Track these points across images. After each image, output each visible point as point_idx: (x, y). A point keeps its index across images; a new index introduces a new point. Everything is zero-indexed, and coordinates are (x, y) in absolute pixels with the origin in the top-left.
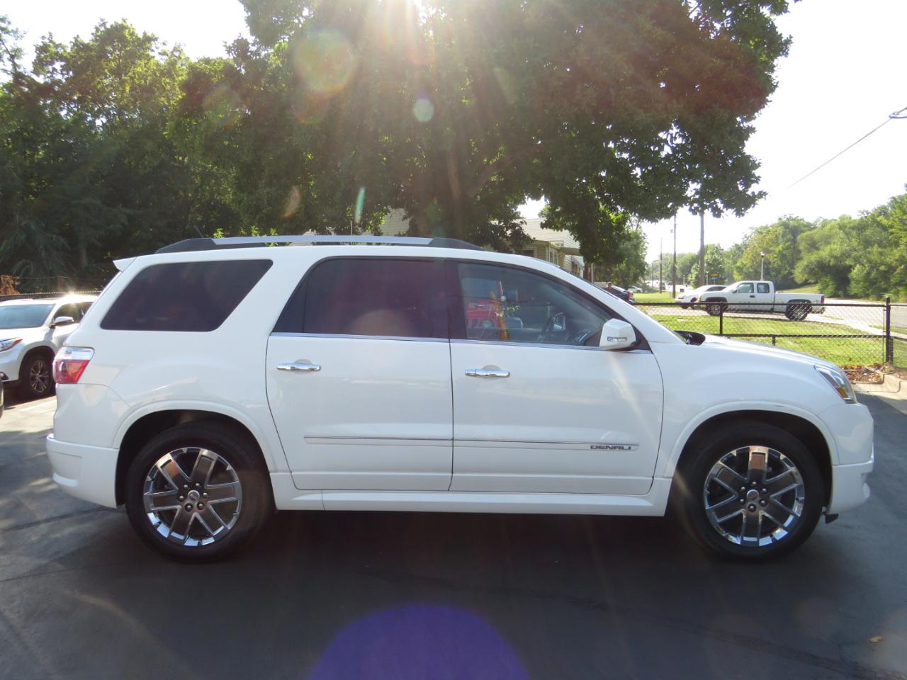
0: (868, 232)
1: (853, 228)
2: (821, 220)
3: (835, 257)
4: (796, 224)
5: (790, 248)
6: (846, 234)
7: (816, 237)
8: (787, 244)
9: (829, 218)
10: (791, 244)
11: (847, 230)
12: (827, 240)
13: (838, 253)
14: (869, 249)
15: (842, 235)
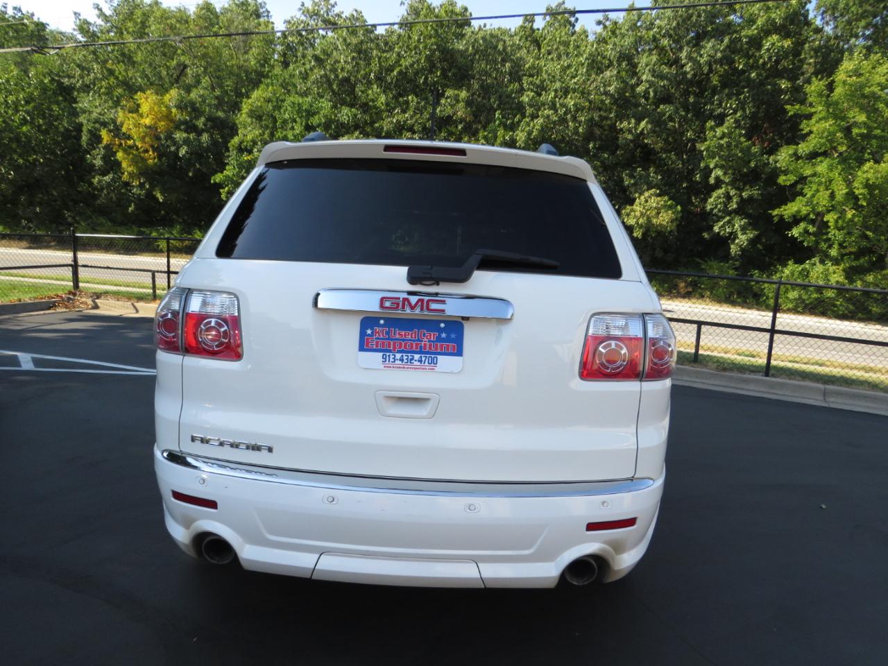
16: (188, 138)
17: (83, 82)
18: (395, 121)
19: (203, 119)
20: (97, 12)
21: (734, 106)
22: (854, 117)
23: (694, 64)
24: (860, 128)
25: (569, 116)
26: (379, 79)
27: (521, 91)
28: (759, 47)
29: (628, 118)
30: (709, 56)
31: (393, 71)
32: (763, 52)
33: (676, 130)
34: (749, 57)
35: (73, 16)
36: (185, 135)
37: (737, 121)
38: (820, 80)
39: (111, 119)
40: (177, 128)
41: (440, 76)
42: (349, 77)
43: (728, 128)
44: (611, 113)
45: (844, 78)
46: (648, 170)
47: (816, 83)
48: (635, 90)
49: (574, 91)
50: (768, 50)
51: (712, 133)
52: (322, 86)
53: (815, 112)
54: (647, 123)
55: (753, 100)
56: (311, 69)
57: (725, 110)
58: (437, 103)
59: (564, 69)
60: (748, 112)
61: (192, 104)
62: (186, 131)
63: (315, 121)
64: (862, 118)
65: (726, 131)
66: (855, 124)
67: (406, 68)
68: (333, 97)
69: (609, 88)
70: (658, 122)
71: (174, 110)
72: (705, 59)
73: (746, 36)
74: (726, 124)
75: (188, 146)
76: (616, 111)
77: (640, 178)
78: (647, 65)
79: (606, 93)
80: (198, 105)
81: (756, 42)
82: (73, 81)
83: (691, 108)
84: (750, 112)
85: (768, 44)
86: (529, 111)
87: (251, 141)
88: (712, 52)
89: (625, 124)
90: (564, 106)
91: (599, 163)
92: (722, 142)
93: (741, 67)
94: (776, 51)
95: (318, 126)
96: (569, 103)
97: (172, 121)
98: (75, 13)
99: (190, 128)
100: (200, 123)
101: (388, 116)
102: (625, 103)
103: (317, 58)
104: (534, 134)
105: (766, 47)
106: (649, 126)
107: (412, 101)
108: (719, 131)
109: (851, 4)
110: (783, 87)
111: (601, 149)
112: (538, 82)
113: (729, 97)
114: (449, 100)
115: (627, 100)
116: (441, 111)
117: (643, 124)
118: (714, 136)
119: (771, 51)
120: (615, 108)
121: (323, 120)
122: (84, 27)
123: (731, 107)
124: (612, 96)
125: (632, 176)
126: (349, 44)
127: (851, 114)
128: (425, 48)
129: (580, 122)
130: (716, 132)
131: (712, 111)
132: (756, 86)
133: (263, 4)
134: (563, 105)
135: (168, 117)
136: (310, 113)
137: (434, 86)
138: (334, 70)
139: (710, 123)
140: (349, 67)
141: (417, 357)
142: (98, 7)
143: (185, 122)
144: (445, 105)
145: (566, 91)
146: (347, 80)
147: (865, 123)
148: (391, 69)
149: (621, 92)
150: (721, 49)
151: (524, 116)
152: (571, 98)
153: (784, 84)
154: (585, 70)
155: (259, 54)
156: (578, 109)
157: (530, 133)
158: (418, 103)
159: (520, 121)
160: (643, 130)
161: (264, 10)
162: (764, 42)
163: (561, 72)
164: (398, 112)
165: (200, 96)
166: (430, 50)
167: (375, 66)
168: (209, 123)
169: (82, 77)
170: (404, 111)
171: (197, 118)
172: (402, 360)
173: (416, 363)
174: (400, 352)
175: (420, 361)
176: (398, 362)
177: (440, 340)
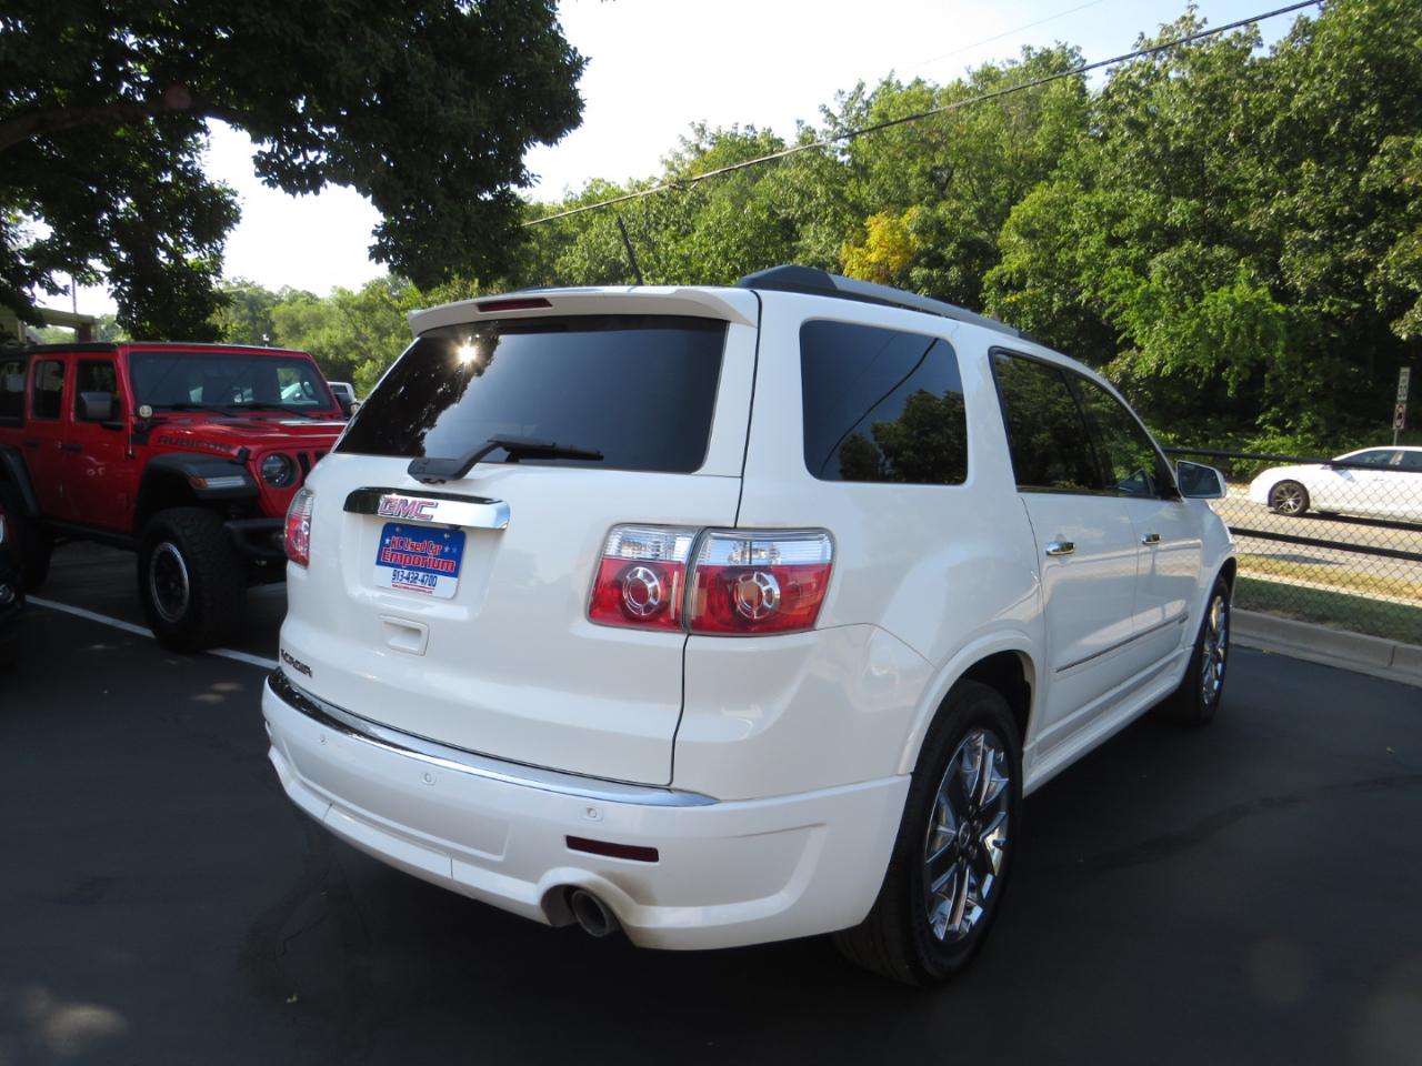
0: (379, 315)
1: (357, 308)
2: (288, 291)
3: (336, 348)
4: (255, 294)
5: (248, 330)
6: (349, 315)
7: (300, 317)
8: (243, 324)
9: (300, 290)
10: (250, 324)
11: (349, 310)
12: (319, 322)
13: (338, 341)
14: (386, 340)
15: (343, 316)
16: (930, 276)
17: (803, 211)
18: (1272, 211)
19: (953, 246)
20: (824, 115)
26: (1244, 140)
31: (1269, 122)
35: (795, 124)
36: (925, 271)
39: (832, 258)
40: (916, 263)
41: (1377, 113)
42: (1192, 146)
52: (1143, 168)
56: (1123, 144)
58: (1363, 167)
61: (939, 223)
62: (929, 266)
63: (1121, 229)
67: (1299, 111)
68: (1161, 183)
71: (912, 236)
75: (929, 288)
80: (947, 225)
82: (792, 211)
87: (1017, 272)
95: (1128, 238)
97: (908, 252)
98: (798, 122)
99: (935, 260)
100: (948, 252)
101: (1261, 205)
103: (1132, 123)
107: (1308, 171)
114: (1387, 159)
121: (1137, 226)
122: (807, 137)
126: (1192, 91)
128: (1339, 66)
133: (1075, 51)
135: (904, 247)
136: (1117, 216)
137: (1362, 135)
138: (1162, 140)
140: (1189, 129)
141: (421, 574)
142: (824, 109)
143: (927, 253)
144: (1378, 169)
146: (1186, 152)
148: (1264, 121)
155: (1050, 133)
158: (1320, 173)
161: (1077, 58)
164: (1281, 195)
165: (951, 212)
166: (1349, 70)
167: (1237, 118)
168: (962, 250)
169: (800, 205)
170: (1292, 193)
171: (944, 246)
172: (408, 579)
173: (419, 583)
174: (409, 568)
175: (422, 581)
176: (405, 581)
177: (443, 555)
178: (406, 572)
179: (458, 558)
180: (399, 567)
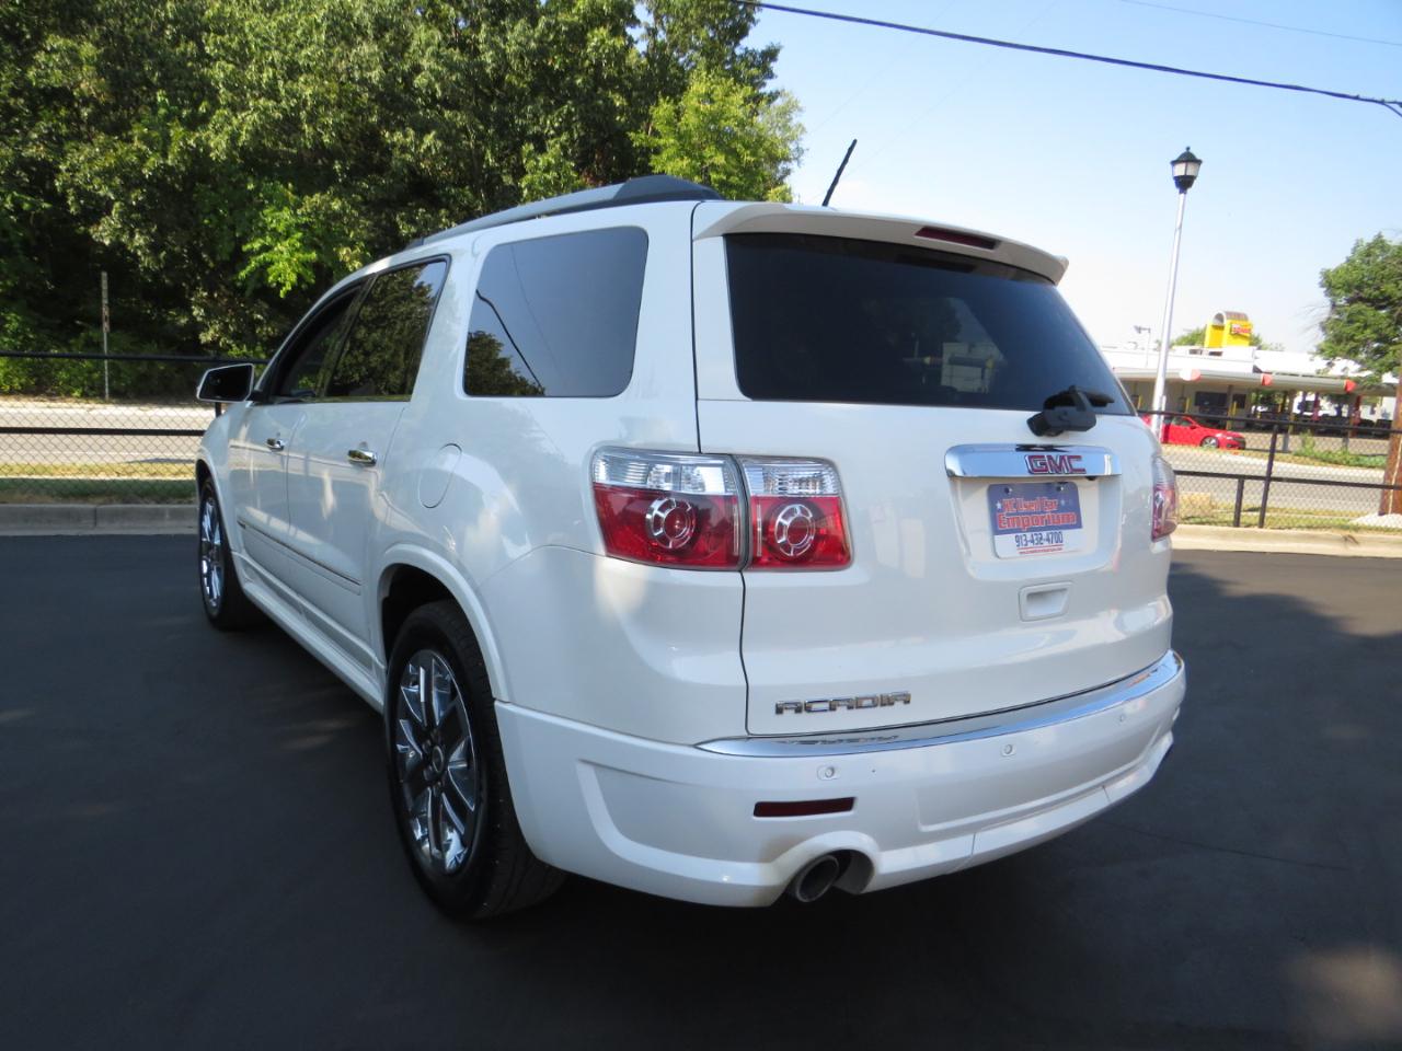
21: (556, 125)
22: (711, 157)
23: (497, 54)
24: (718, 173)
25: (303, 114)
27: (204, 59)
28: (584, 43)
29: (401, 126)
30: (520, 44)
32: (589, 50)
33: (471, 151)
34: (567, 54)
37: (563, 147)
38: (668, 102)
43: (554, 157)
44: (371, 115)
45: (697, 104)
46: (438, 212)
47: (665, 106)
48: (412, 82)
49: (309, 70)
50: (596, 48)
51: (532, 162)
53: (665, 145)
54: (435, 137)
55: (582, 119)
57: (543, 128)
59: (285, 29)
60: (576, 136)
64: (720, 159)
65: (553, 162)
66: (714, 167)
69: (369, 74)
70: (449, 136)
72: (514, 48)
73: (566, 23)
74: (551, 151)
76: (380, 114)
77: (426, 226)
78: (428, 45)
79: (364, 81)
81: (578, 35)
83: (492, 120)
84: (579, 136)
85: (596, 39)
86: (224, 95)
88: (522, 39)
89: (398, 136)
90: (294, 96)
91: (359, 198)
92: (549, 177)
93: (557, 67)
94: (607, 51)
96: (303, 91)
102: (396, 100)
104: (243, 138)
105: (593, 44)
106: (439, 144)
108: (542, 160)
109: (688, 5)
110: (618, 104)
111: (354, 173)
112: (234, 45)
113: (548, 110)
115: (396, 98)
116: (38, 76)
117: (429, 139)
118: (536, 167)
119: (601, 51)
120: (377, 107)
123: (552, 126)
124: (372, 89)
125: (412, 221)
127: (707, 152)
129: (325, 126)
130: (538, 161)
131: (524, 128)
132: (585, 99)
134: (291, 94)
139: (528, 148)
141: (1044, 534)
144: (47, 65)
145: (293, 71)
147: (724, 166)
149: (388, 81)
150: (536, 36)
151: (215, 105)
152: (306, 82)
153: (618, 100)
154: (323, 37)
156: (321, 101)
157: (234, 137)
159: (210, 113)
160: (429, 148)
162: (589, 35)
163: (278, 34)
172: (1032, 541)
173: (1046, 543)
174: (1029, 530)
175: (1048, 540)
176: (1030, 545)
177: (1060, 509)
178: (1029, 535)
179: (1076, 508)
180: (1019, 531)
